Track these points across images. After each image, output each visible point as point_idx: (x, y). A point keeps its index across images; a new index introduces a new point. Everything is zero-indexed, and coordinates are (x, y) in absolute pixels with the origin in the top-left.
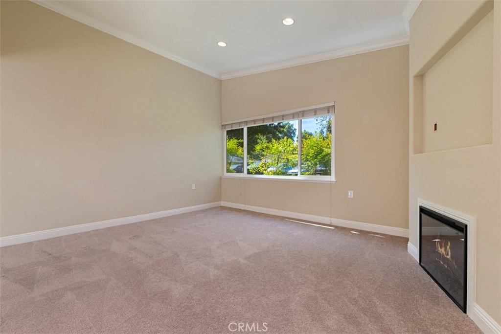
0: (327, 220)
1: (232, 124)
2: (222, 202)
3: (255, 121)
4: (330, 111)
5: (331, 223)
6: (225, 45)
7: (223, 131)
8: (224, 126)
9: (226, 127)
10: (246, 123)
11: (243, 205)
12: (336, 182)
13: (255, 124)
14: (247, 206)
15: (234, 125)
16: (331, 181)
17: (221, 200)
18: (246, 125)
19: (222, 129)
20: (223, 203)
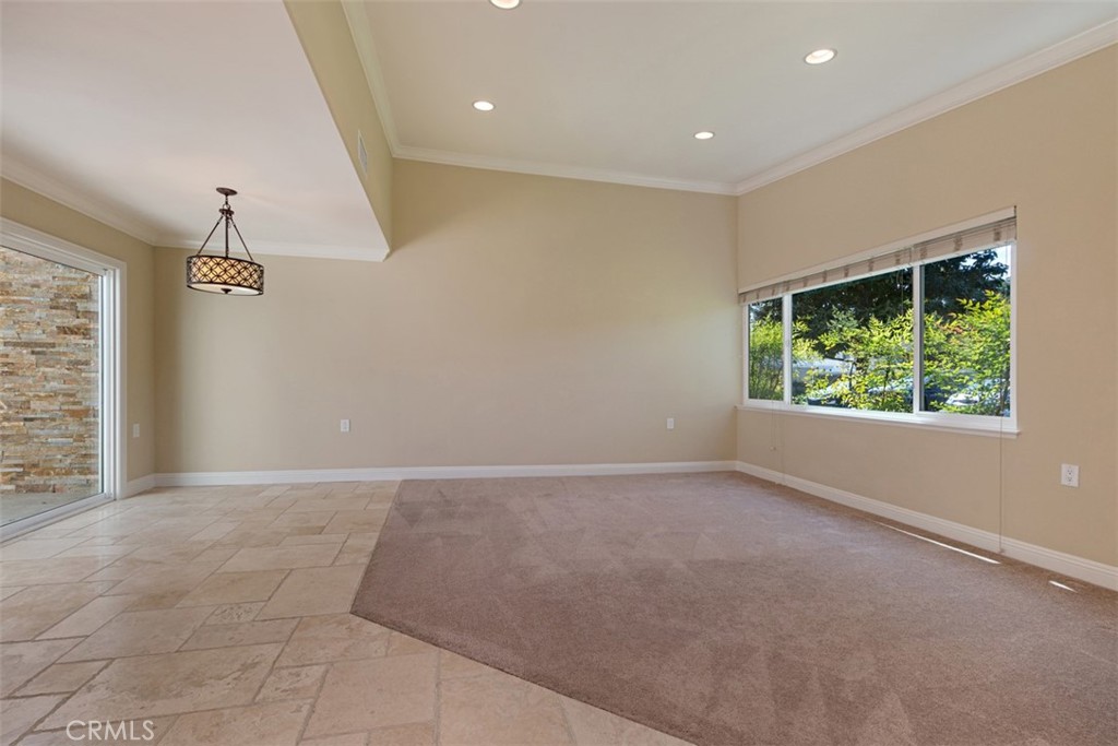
0: (989, 539)
1: (759, 290)
2: (738, 462)
3: (805, 280)
4: (1003, 235)
5: (1002, 551)
6: (710, 135)
7: (742, 307)
8: (743, 296)
9: (748, 296)
10: (787, 285)
11: (780, 475)
12: (1018, 434)
13: (805, 286)
14: (787, 477)
15: (762, 293)
16: (1001, 433)
17: (735, 459)
18: (788, 290)
19: (739, 302)
20: (739, 466)
